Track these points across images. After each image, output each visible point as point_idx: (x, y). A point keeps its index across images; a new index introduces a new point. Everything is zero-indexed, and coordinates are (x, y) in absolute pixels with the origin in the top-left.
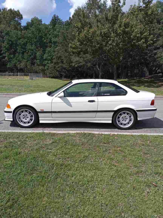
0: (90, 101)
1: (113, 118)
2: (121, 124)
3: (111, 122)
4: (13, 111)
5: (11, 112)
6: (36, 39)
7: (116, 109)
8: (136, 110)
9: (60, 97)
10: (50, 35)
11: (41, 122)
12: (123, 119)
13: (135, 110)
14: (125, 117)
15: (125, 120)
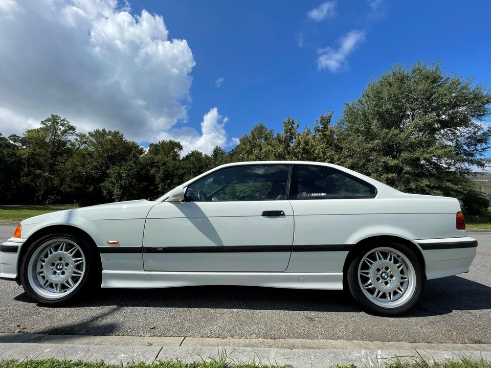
0: (268, 214)
1: (345, 271)
2: (372, 291)
3: (339, 286)
6: (195, 169)
7: (353, 240)
8: (420, 245)
9: (175, 202)
10: (211, 165)
11: (105, 284)
12: (379, 276)
13: (416, 242)
14: (387, 268)
15: (386, 279)
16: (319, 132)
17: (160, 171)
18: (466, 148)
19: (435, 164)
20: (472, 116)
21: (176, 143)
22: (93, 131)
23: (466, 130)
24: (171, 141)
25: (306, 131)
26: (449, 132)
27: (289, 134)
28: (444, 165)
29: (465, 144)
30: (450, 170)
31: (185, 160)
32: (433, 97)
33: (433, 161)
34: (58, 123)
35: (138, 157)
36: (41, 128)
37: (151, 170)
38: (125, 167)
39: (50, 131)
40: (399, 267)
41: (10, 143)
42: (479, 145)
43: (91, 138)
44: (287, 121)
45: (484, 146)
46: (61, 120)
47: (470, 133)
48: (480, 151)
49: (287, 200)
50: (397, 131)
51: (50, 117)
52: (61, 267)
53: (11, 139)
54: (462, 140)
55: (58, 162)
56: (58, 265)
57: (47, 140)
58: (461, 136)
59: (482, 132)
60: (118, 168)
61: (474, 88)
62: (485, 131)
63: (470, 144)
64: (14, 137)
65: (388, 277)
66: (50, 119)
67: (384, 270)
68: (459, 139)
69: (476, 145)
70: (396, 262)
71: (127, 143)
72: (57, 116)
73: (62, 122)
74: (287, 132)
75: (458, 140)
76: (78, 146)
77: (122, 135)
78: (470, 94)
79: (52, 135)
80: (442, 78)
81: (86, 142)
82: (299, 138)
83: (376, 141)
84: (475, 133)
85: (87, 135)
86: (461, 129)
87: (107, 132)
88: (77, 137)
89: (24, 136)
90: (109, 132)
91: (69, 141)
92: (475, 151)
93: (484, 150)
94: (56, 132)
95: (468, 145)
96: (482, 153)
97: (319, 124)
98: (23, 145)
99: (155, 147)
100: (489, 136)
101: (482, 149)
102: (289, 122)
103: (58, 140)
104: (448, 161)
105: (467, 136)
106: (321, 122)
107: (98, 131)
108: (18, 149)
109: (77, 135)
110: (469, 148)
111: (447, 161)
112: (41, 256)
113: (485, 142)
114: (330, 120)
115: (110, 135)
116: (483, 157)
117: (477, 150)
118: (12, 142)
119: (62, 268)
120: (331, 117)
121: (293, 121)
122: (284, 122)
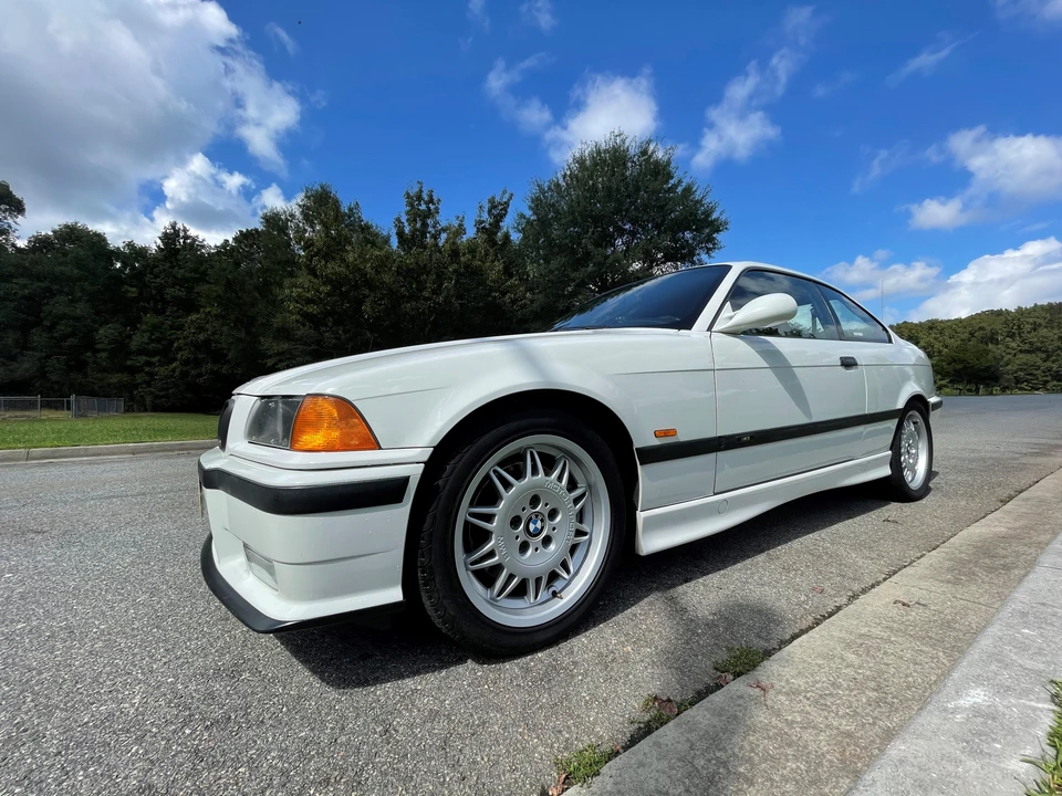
0: (845, 363)
4: (413, 474)
7: (901, 403)
9: (732, 334)
12: (907, 450)
16: (484, 233)
25: (456, 226)
44: (414, 192)
52: (539, 525)
56: (529, 520)
67: (909, 441)
74: (414, 221)
97: (485, 216)
102: (420, 197)
106: (490, 211)
114: (505, 210)
119: (542, 529)
120: (507, 203)
121: (431, 197)
122: (408, 194)
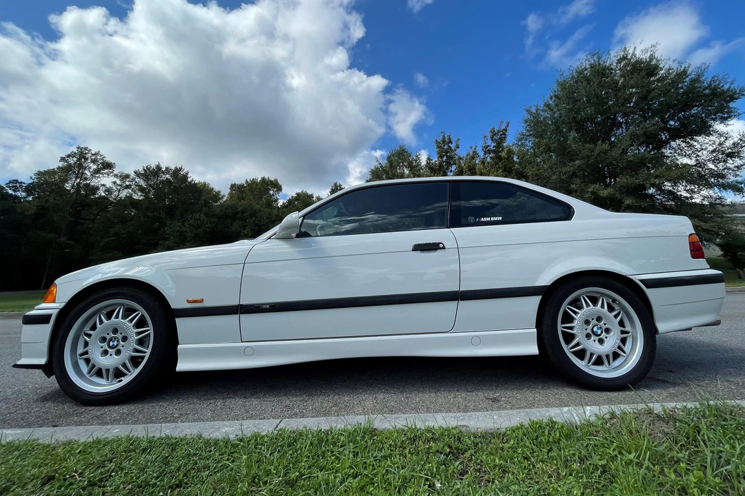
0: (421, 248)
1: (539, 325)
2: (581, 354)
3: (533, 350)
4: (55, 313)
5: (44, 319)
7: (546, 279)
8: (643, 282)
9: (285, 239)
11: (182, 366)
12: (589, 331)
13: (636, 278)
14: (599, 319)
15: (600, 335)
16: (490, 153)
17: (246, 226)
18: (711, 166)
19: (670, 192)
20: (714, 119)
21: (271, 181)
22: (141, 169)
23: (707, 141)
24: (263, 179)
25: (471, 153)
26: (683, 145)
27: (445, 158)
28: (685, 194)
29: (709, 160)
30: (693, 201)
31: (287, 207)
32: (651, 95)
33: (667, 188)
34: (86, 159)
35: (212, 206)
36: (59, 168)
37: (231, 225)
38: (192, 222)
39: (74, 172)
40: (616, 316)
41: (7, 193)
42: (731, 162)
43: (137, 180)
44: (440, 139)
45: (738, 162)
46: (93, 155)
47: (713, 144)
48: (733, 170)
49: (447, 228)
50: (606, 146)
51: (75, 150)
52: (115, 343)
53: (10, 187)
54: (704, 155)
55: (83, 219)
56: (111, 340)
57: (68, 186)
58: (702, 149)
59: (732, 142)
60: (180, 224)
61: (709, 80)
62: (736, 140)
63: (717, 160)
64: (15, 184)
65: (602, 332)
66: (75, 153)
67: (594, 322)
68: (700, 154)
69: (725, 161)
70: (611, 309)
71: (195, 184)
72: (86, 149)
73: (93, 157)
74: (441, 157)
75: (698, 156)
76: (116, 193)
77: (187, 173)
78: (705, 88)
79: (77, 178)
80: (661, 69)
81: (130, 185)
82: (460, 163)
83: (577, 162)
84: (720, 144)
85: (133, 175)
86: (700, 139)
87: (164, 170)
88: (115, 179)
89: (32, 181)
90: (167, 169)
91: (104, 185)
92: (726, 171)
93: (738, 167)
94: (83, 173)
95: (714, 162)
96: (738, 173)
97: (489, 142)
98: (28, 195)
99: (238, 188)
100: (742, 147)
101: (735, 167)
102: (444, 141)
103: (85, 185)
104: (688, 187)
105: (711, 148)
106: (492, 138)
107: (148, 169)
108: (20, 202)
109: (116, 176)
110: (716, 166)
111: (686, 186)
112: (85, 329)
113: (739, 157)
114: (505, 134)
115: (168, 173)
116: (739, 179)
117: (729, 169)
118: (10, 192)
119: (117, 345)
120: (506, 130)
121: (450, 139)
122: (436, 140)
